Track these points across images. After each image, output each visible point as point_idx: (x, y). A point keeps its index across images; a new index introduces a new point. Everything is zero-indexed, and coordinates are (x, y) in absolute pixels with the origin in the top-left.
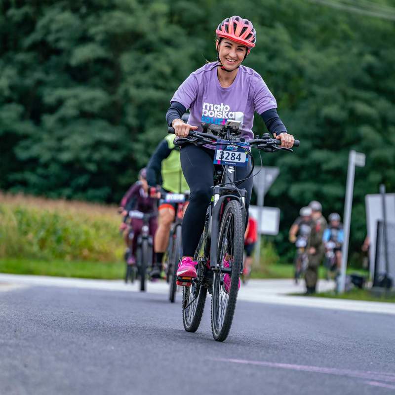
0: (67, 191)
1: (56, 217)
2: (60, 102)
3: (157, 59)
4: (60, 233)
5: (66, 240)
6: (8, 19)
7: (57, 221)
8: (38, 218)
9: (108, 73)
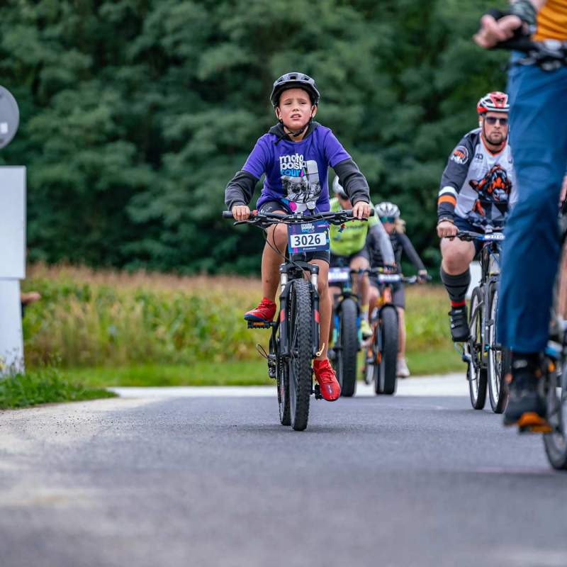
0: (207, 263)
1: (195, 300)
2: (188, 135)
3: (323, 59)
4: (204, 323)
5: (214, 333)
6: (103, 20)
7: (198, 306)
8: (170, 303)
9: (254, 85)
